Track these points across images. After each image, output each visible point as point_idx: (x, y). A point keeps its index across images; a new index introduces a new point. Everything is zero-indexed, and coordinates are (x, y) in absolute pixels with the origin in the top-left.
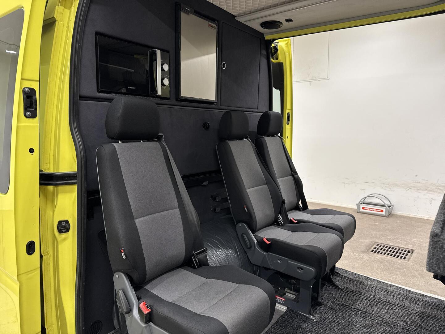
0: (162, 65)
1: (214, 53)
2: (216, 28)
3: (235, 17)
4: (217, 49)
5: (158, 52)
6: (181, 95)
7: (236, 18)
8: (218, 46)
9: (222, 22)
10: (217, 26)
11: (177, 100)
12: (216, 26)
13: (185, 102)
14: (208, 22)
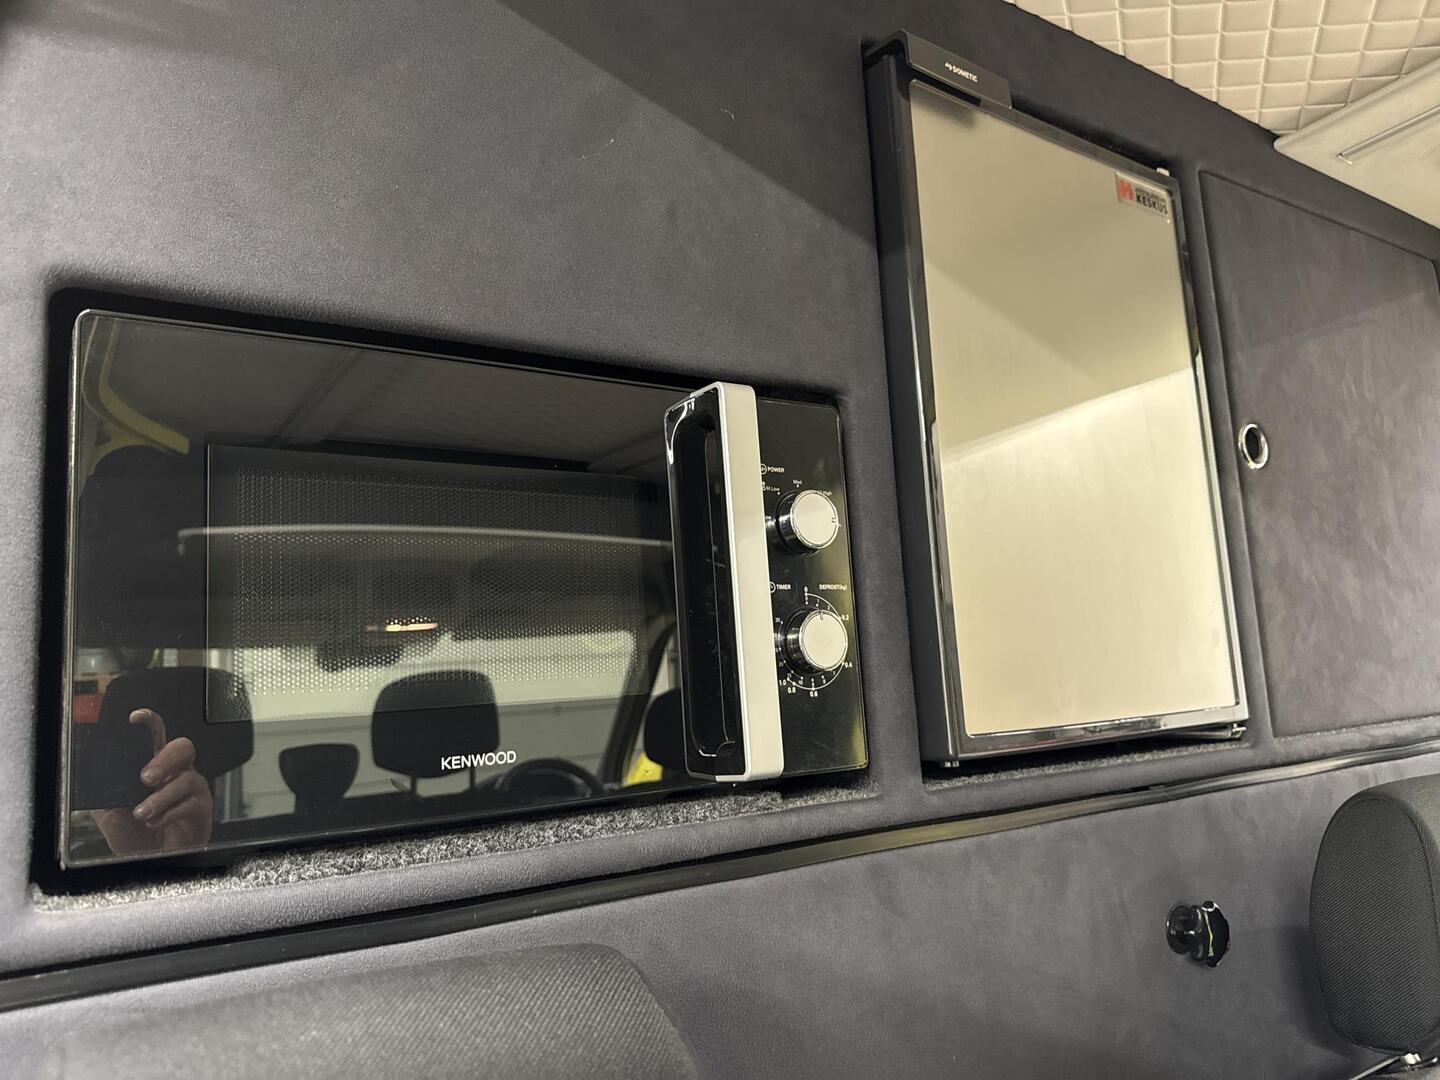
0: (776, 503)
1: (1179, 369)
2: (1169, 207)
3: (1272, 137)
4: (1199, 359)
5: (738, 408)
6: (971, 730)
7: (1277, 144)
8: (1200, 340)
9: (1200, 172)
10: (1170, 193)
11: (933, 770)
12: (1162, 193)
13: (1003, 776)
14: (1114, 170)
